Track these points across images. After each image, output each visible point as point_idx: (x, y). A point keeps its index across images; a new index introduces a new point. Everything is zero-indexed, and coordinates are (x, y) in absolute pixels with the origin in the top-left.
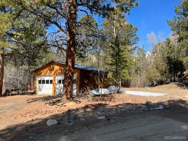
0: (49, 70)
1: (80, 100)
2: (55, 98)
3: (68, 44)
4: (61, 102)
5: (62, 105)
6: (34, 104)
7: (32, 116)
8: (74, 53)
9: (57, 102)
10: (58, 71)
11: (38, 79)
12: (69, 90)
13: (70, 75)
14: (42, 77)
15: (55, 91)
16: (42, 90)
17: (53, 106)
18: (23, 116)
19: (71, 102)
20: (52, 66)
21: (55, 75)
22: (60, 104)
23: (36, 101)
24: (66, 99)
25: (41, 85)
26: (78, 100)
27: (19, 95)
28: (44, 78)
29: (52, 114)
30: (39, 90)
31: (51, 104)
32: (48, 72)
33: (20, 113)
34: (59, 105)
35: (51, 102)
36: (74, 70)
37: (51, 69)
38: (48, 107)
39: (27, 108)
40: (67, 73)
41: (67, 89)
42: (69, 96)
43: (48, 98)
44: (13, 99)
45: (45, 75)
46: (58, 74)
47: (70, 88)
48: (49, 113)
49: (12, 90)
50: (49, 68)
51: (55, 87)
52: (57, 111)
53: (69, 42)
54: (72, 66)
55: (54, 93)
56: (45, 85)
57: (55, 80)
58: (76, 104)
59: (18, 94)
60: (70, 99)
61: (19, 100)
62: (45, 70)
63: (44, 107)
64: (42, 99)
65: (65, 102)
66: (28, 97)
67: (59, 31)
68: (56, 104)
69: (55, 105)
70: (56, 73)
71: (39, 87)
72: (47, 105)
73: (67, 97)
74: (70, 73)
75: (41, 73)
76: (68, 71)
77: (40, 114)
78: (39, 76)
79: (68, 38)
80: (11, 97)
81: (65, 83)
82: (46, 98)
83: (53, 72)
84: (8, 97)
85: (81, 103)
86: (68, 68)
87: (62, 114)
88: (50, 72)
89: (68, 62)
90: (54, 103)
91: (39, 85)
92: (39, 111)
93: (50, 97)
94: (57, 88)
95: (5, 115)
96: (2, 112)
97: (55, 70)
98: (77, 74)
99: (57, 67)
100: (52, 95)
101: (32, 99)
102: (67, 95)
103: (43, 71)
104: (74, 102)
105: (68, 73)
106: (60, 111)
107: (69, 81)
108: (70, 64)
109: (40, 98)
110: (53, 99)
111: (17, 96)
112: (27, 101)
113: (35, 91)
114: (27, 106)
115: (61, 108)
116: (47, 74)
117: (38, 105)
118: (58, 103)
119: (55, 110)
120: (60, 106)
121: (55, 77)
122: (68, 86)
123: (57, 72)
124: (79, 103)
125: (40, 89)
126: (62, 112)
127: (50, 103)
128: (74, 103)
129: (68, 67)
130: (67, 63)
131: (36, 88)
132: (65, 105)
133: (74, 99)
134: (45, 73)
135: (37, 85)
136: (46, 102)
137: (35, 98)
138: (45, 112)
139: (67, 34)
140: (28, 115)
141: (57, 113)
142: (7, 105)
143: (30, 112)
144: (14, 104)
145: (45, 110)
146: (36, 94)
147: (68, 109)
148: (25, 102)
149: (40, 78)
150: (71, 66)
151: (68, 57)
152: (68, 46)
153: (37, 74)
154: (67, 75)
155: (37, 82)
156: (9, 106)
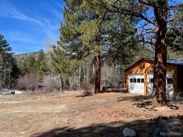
0: (140, 68)
1: (178, 105)
2: (145, 99)
3: (157, 36)
4: (151, 104)
5: (152, 108)
6: (123, 103)
7: (117, 116)
8: (165, 45)
9: (146, 104)
10: (149, 68)
11: (130, 77)
12: (160, 91)
13: (160, 73)
14: (133, 76)
15: (147, 90)
16: (134, 89)
17: (141, 108)
18: (109, 115)
19: (165, 107)
20: (142, 64)
21: (146, 73)
22: (150, 107)
23: (125, 100)
24: (157, 103)
25: (133, 83)
26: (174, 105)
27: (113, 93)
28: (135, 77)
29: (137, 119)
30: (131, 89)
31: (140, 106)
32: (139, 70)
33: (108, 111)
34: (147, 109)
35: (140, 103)
36: (166, 67)
37: (142, 67)
38: (135, 108)
39: (115, 106)
40: (156, 71)
41: (158, 90)
42: (160, 99)
43: (139, 98)
44: (107, 96)
45: (136, 74)
46: (149, 72)
47: (161, 89)
48: (135, 116)
49: (108, 88)
50: (139, 66)
51: (147, 87)
52: (144, 115)
53: (158, 33)
54: (163, 62)
55: (147, 93)
56: (137, 84)
57: (146, 79)
58: (171, 110)
59: (112, 91)
60: (162, 102)
61: (111, 98)
62: (136, 69)
63: (132, 108)
64: (132, 99)
65: (155, 106)
66: (120, 95)
67: (146, 23)
68: (145, 107)
69: (143, 108)
70: (147, 71)
71: (131, 85)
72: (135, 106)
73: (158, 100)
74: (161, 71)
75: (132, 72)
76: (158, 68)
77: (125, 115)
78: (130, 74)
79: (157, 29)
80: (107, 93)
81: (155, 83)
82: (137, 98)
83: (144, 70)
84: (105, 93)
85: (178, 110)
86: (158, 65)
87: (148, 121)
88: (141, 70)
89: (158, 58)
90: (143, 105)
91: (131, 83)
92: (126, 112)
93: (141, 96)
94: (149, 88)
95: (96, 110)
96: (95, 107)
97: (146, 68)
98: (173, 72)
99: (147, 65)
100: (144, 95)
101: (122, 97)
102: (158, 97)
103: (133, 69)
104: (168, 106)
105: (158, 71)
106: (147, 116)
107: (160, 81)
108: (160, 60)
109: (131, 97)
110: (143, 99)
111: (111, 93)
112: (118, 99)
113: (128, 90)
114: (116, 105)
115: (150, 112)
116: (138, 72)
117: (125, 105)
118: (148, 105)
119: (142, 114)
120: (149, 110)
121: (146, 75)
122: (159, 86)
123: (149, 70)
124: (176, 109)
125: (132, 87)
126: (150, 118)
127: (138, 104)
128: (169, 109)
129: (158, 63)
130: (156, 59)
131: (128, 86)
132: (155, 109)
133: (168, 103)
134: (136, 71)
135: (129, 83)
136: (135, 103)
137: (126, 97)
138: (130, 115)
139: (155, 25)
140: (114, 114)
141: (144, 118)
142: (101, 101)
143: (116, 112)
144: (106, 101)
145: (132, 111)
146: (128, 92)
147: (158, 116)
148: (115, 100)
149: (131, 77)
150: (161, 62)
151: (157, 51)
152: (157, 38)
153: (128, 73)
154: (157, 73)
155: (129, 81)
156: (101, 103)
